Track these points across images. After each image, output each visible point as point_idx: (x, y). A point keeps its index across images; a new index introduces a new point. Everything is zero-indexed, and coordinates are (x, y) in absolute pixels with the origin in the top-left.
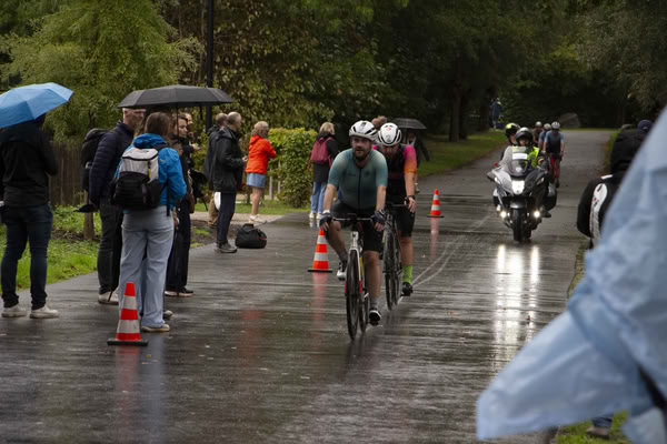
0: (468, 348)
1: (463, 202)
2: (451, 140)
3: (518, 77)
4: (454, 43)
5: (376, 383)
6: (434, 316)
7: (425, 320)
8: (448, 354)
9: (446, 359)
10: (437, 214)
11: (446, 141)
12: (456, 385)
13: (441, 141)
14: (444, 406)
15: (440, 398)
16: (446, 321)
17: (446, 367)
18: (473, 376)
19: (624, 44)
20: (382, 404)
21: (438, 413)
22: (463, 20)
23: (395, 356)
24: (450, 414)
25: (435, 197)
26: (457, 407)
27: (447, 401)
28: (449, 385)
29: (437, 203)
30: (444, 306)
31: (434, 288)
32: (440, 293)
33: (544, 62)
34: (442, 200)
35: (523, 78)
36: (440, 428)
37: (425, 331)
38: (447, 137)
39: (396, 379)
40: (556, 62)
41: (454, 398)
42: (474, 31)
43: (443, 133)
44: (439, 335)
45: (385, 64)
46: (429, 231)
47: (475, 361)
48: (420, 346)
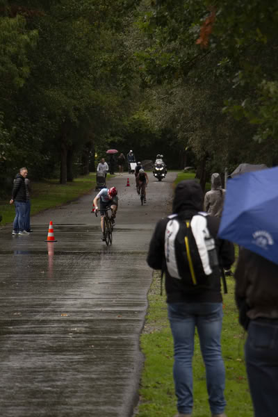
0: (75, 341)
1: (72, 229)
2: (61, 182)
3: (109, 135)
4: (60, 111)
5: (7, 372)
6: (50, 318)
7: (44, 322)
8: (60, 346)
9: (59, 350)
10: (52, 239)
11: (57, 184)
12: (66, 370)
13: (53, 183)
14: (57, 387)
15: (53, 381)
16: (59, 321)
17: (58, 357)
18: (79, 362)
19: (180, 111)
20: (12, 388)
21: (52, 392)
22: (66, 94)
23: (21, 351)
24: (61, 393)
25: (50, 227)
26: (67, 387)
27: (59, 383)
28: (61, 371)
29: (52, 231)
30: (58, 310)
31: (50, 297)
32: (55, 300)
33: (126, 123)
34: (56, 228)
35: (112, 135)
36: (54, 404)
37: (43, 330)
38: (58, 180)
39: (21, 369)
40: (136, 123)
41: (65, 380)
42: (74, 102)
43: (55, 177)
44: (54, 333)
45: (9, 129)
46: (47, 253)
47: (80, 351)
48: (40, 341)
